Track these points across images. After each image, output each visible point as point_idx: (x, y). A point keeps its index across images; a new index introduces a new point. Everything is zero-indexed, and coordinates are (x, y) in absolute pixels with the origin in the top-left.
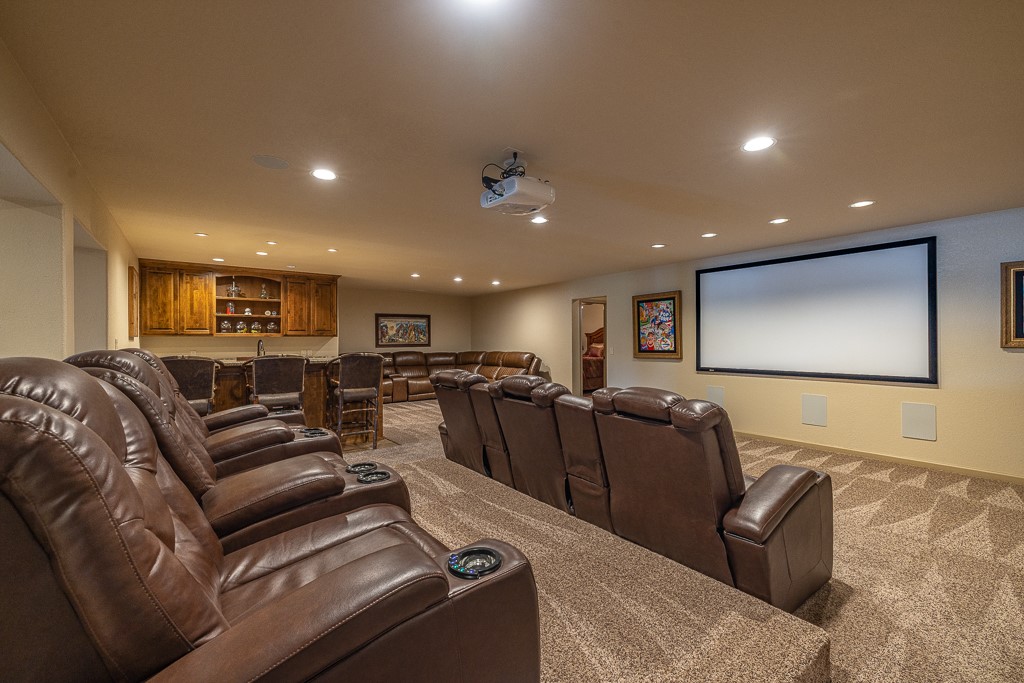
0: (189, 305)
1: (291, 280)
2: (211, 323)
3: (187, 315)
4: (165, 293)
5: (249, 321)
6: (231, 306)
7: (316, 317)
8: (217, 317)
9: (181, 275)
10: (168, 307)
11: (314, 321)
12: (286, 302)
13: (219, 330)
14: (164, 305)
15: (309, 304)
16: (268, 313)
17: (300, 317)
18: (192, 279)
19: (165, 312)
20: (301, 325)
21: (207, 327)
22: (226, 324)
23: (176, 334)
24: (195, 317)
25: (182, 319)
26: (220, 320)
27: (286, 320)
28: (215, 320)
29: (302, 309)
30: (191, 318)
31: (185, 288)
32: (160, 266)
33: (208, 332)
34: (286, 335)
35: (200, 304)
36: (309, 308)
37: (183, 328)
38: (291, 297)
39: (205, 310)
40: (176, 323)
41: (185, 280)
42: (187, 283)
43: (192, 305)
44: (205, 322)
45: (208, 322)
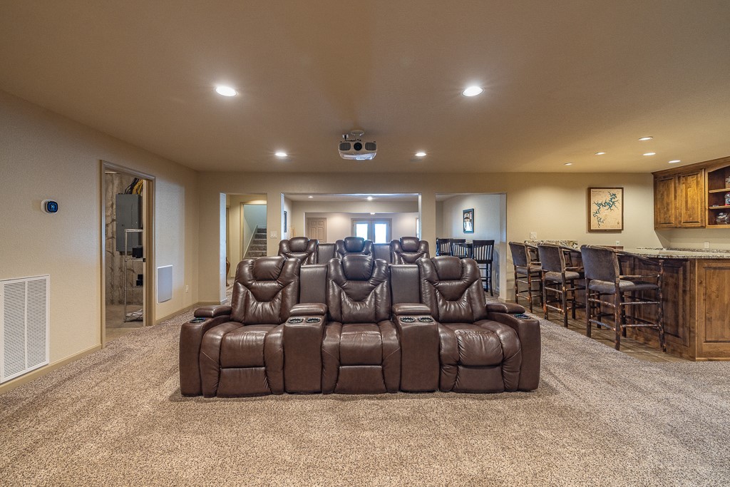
0: (684, 202)
2: (703, 216)
3: (683, 211)
4: (668, 195)
6: (728, 198)
8: (709, 210)
9: (679, 178)
10: (670, 206)
13: (709, 222)
14: (668, 204)
18: (686, 180)
19: (668, 210)
21: (699, 220)
22: (721, 216)
23: (676, 228)
24: (689, 212)
25: (680, 215)
30: (686, 213)
31: (682, 188)
32: (667, 175)
33: (699, 225)
35: (693, 199)
37: (681, 222)
39: (696, 205)
40: (676, 218)
41: (682, 182)
42: (683, 183)
43: (687, 202)
44: (698, 216)
45: (699, 216)
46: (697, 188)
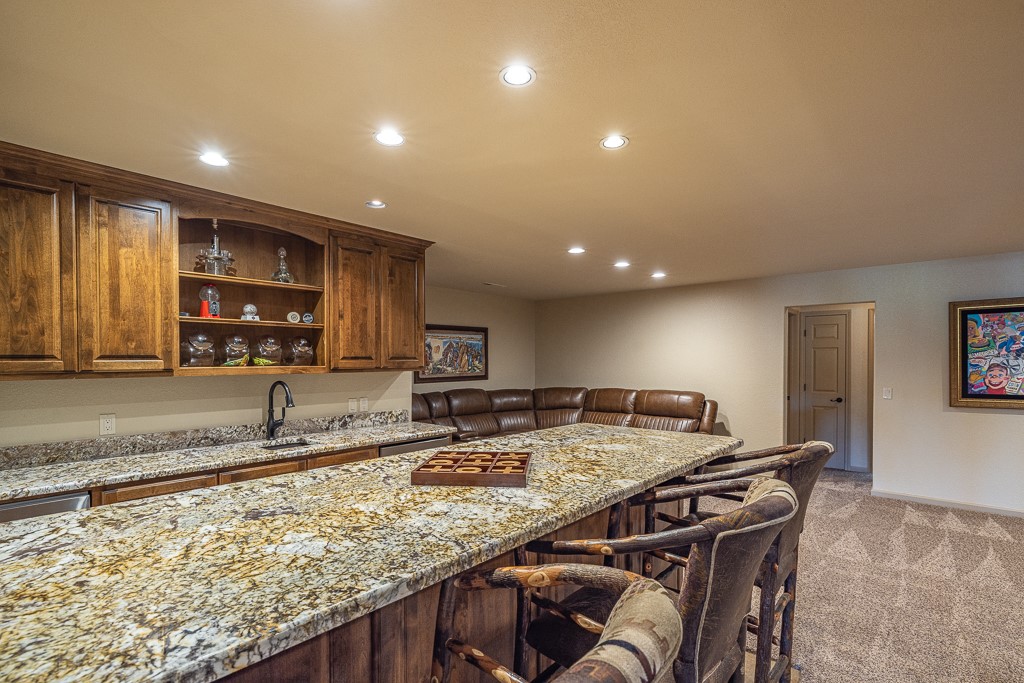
0: (105, 290)
1: (346, 243)
2: (167, 342)
3: (99, 316)
4: (33, 249)
5: (253, 336)
6: (210, 298)
7: (392, 330)
8: (183, 325)
9: (82, 202)
10: (43, 293)
11: (386, 335)
12: (336, 291)
13: (185, 359)
14: (31, 284)
15: (378, 299)
16: (293, 318)
17: (363, 327)
18: (113, 215)
19: (31, 305)
20: (363, 347)
21: (158, 352)
22: (201, 344)
23: (68, 373)
24: (123, 325)
25: (87, 328)
26: (188, 331)
27: (336, 334)
28: (176, 331)
29: (365, 310)
30: (113, 327)
31: (94, 239)
32: (18, 166)
33: (159, 364)
34: (336, 370)
35: (139, 287)
36: (378, 308)
37: (90, 353)
38: (346, 281)
39: (150, 306)
40: (67, 339)
41: (92, 217)
42: (100, 225)
43: (115, 291)
44: (153, 339)
45: (159, 341)
46: (152, 254)
